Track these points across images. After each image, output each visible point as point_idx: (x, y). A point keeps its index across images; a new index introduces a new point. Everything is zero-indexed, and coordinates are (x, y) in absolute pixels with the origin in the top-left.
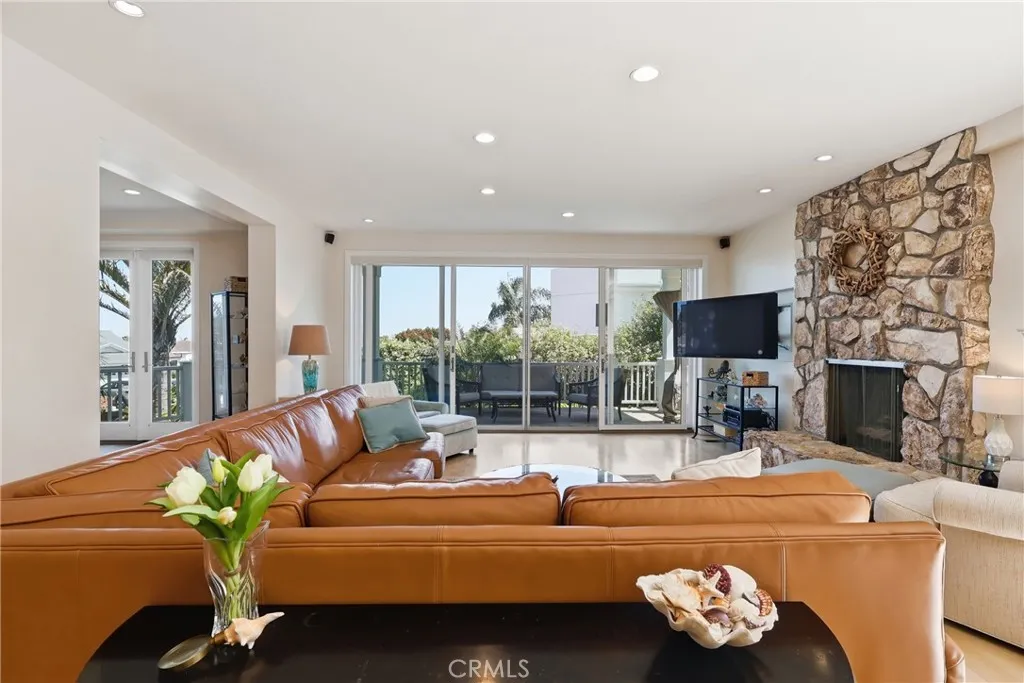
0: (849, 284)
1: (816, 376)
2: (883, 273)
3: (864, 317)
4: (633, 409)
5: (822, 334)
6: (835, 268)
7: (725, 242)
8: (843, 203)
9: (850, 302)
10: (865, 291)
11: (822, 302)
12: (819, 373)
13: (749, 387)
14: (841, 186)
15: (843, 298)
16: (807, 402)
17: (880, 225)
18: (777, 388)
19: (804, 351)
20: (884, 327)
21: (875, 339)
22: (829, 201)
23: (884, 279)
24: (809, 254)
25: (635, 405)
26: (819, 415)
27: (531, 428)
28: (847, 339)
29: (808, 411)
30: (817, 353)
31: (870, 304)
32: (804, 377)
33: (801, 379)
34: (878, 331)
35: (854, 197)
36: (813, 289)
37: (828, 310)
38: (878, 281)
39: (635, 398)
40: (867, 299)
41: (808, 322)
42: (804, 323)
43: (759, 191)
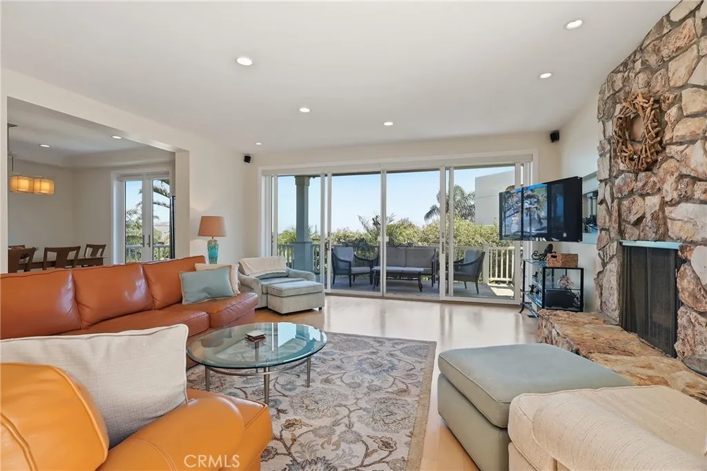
0: (632, 159)
1: (611, 258)
2: (660, 142)
3: (648, 194)
4: (502, 285)
5: (615, 214)
6: (620, 144)
7: (555, 136)
8: (630, 74)
9: (636, 180)
10: (645, 165)
11: (617, 182)
12: (613, 256)
13: (553, 268)
14: (629, 57)
15: (631, 175)
16: (604, 285)
17: (658, 89)
18: (582, 270)
19: (603, 232)
20: (664, 204)
21: (655, 217)
22: (620, 75)
23: (664, 148)
24: (607, 135)
25: (504, 282)
26: (613, 300)
27: (386, 295)
28: (633, 218)
29: (605, 293)
30: (613, 235)
31: (653, 179)
32: (603, 260)
33: (600, 261)
34: (657, 208)
35: (638, 65)
36: (610, 170)
37: (620, 190)
38: (658, 152)
39: (505, 276)
40: (649, 173)
41: (607, 204)
42: (604, 205)
43: (539, 76)
